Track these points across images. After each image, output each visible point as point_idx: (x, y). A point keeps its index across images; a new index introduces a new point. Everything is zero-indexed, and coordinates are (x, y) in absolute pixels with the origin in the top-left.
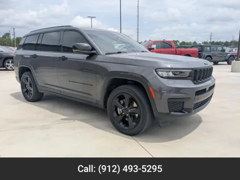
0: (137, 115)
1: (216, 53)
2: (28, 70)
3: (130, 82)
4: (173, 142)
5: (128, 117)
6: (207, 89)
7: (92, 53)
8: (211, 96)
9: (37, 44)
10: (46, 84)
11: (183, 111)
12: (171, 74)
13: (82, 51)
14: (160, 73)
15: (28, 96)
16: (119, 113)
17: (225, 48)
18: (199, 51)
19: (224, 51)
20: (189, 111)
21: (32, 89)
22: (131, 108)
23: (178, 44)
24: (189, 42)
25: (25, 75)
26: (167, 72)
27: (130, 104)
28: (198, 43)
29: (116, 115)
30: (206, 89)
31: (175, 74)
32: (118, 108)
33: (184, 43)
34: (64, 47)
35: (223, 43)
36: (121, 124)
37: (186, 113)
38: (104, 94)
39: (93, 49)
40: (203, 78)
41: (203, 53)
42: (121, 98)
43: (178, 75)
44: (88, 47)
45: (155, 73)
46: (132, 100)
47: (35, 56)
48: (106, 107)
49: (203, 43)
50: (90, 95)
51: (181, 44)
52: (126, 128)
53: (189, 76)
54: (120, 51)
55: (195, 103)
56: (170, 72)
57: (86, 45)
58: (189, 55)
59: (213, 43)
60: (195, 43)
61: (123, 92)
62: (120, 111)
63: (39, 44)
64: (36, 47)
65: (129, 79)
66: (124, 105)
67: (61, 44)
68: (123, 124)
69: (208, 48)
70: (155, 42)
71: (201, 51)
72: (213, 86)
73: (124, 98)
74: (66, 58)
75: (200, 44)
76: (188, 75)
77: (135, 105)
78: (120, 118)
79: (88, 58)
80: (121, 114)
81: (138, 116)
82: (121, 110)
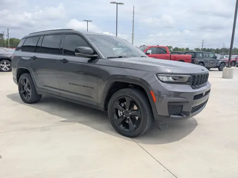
0: (137, 118)
1: (208, 59)
2: (27, 71)
3: (131, 85)
4: (171, 143)
5: (129, 119)
6: (204, 94)
7: (94, 57)
8: (207, 101)
9: (37, 47)
10: (45, 86)
11: (182, 114)
12: (171, 79)
13: (84, 54)
14: (160, 77)
15: (26, 98)
16: (120, 115)
17: (216, 55)
18: (192, 57)
19: (215, 57)
20: (187, 114)
21: (30, 91)
22: (131, 111)
23: (172, 50)
24: (182, 48)
25: (23, 77)
26: (167, 76)
27: (131, 107)
28: (190, 49)
29: (116, 117)
30: (202, 94)
31: (175, 79)
32: (119, 111)
33: (177, 49)
34: (64, 50)
35: (214, 50)
36: (122, 126)
37: (185, 116)
38: (105, 97)
39: (95, 52)
40: (200, 84)
41: (195, 59)
42: (122, 100)
43: (178, 79)
44: (90, 51)
45: (156, 77)
46: (133, 103)
47: (34, 58)
48: (107, 110)
49: (195, 49)
50: (91, 97)
51: (174, 50)
52: (126, 130)
53: (187, 82)
54: (121, 56)
55: (193, 106)
56: (170, 76)
57: (88, 48)
58: (182, 61)
59: (204, 50)
60: (187, 49)
61: (124, 95)
62: (120, 113)
63: (39, 47)
64: (36, 49)
65: (130, 82)
66: (124, 108)
67: (61, 47)
68: (123, 126)
69: (201, 55)
70: (150, 48)
71: (194, 57)
72: (209, 91)
73: (125, 101)
74: (68, 61)
75: (192, 50)
76: (187, 80)
77: (135, 108)
78: (121, 120)
79: (89, 61)
80: (122, 117)
81: (139, 119)
82: (122, 113)
